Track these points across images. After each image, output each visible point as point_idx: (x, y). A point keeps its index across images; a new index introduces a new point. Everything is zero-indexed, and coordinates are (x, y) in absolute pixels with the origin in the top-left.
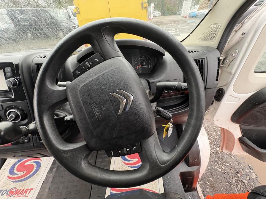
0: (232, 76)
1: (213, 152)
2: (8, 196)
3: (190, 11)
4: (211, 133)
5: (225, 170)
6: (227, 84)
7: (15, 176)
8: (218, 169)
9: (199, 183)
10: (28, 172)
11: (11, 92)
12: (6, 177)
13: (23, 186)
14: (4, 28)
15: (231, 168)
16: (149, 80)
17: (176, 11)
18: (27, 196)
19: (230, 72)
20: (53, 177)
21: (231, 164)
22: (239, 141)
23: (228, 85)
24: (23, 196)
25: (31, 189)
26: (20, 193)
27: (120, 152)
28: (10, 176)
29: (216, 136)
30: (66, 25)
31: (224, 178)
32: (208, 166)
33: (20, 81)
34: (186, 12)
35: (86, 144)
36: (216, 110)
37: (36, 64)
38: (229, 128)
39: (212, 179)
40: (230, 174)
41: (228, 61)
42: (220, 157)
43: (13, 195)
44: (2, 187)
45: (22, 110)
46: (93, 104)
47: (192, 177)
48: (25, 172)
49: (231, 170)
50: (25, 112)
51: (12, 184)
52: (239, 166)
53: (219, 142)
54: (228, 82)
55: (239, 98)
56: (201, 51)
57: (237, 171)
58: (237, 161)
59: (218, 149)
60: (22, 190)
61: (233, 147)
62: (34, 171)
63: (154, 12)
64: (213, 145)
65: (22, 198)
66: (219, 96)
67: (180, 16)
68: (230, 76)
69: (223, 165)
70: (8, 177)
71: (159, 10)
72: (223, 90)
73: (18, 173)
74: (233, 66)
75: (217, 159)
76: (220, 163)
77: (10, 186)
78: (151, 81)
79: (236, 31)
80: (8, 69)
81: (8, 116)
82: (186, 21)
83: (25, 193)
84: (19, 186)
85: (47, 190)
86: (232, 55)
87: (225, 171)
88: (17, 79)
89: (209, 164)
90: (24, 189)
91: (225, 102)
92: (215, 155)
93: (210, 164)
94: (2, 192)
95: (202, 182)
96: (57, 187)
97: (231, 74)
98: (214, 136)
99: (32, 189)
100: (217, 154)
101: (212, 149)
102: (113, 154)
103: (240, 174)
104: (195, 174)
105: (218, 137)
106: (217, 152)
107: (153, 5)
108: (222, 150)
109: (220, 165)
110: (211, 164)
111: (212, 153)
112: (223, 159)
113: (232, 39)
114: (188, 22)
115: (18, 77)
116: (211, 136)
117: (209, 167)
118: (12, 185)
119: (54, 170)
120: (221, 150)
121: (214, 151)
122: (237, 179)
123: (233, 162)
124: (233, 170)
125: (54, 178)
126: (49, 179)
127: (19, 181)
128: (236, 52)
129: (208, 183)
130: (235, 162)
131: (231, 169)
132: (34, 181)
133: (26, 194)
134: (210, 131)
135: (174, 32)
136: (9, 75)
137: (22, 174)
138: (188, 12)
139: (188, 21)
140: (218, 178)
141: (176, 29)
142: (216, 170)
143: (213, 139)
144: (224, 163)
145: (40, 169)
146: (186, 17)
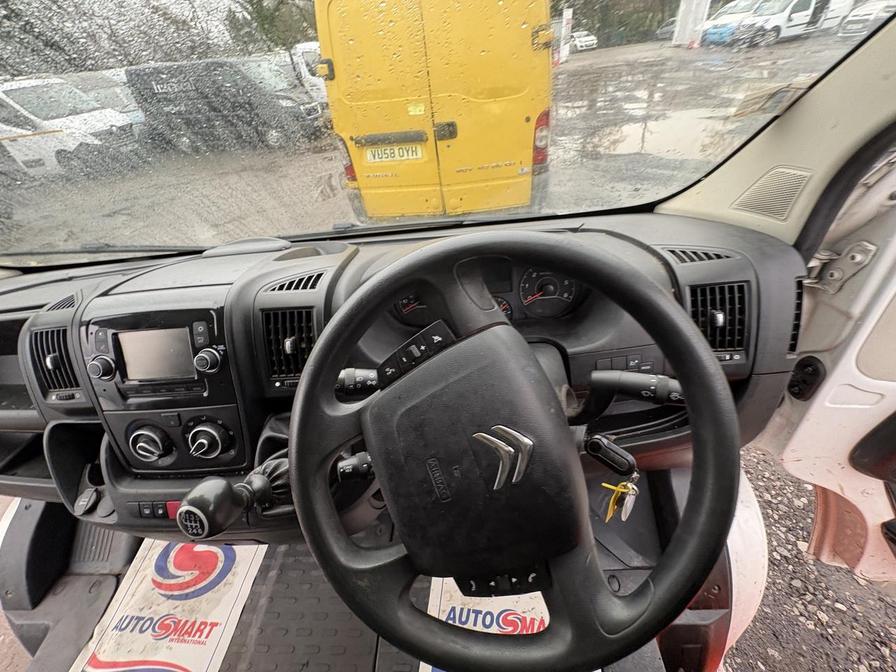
0: (851, 324)
1: (785, 557)
2: (157, 638)
3: (708, 25)
4: (778, 483)
5: (831, 627)
6: (836, 347)
7: (173, 581)
8: (802, 619)
9: (725, 662)
10: (203, 573)
11: (204, 382)
12: (148, 583)
13: (192, 611)
14: (119, 125)
15: (856, 620)
16: (564, 344)
17: (653, 28)
18: (203, 643)
19: (844, 308)
20: (269, 595)
21: (855, 606)
22: (885, 535)
23: (838, 349)
24: (194, 642)
25: (214, 625)
26: (186, 632)
27: (493, 584)
28: (159, 579)
29: (799, 497)
30: (289, 104)
31: (824, 657)
32: (763, 604)
33: (225, 356)
34: (690, 26)
35: (406, 556)
36: (792, 427)
37: (262, 310)
38: (842, 489)
39: (777, 654)
40: (850, 644)
41: (837, 275)
42: (812, 576)
43: (168, 636)
44: (141, 610)
45: (224, 428)
46: (430, 461)
47: (699, 646)
48: (196, 573)
49: (853, 628)
50: (231, 433)
51: (164, 602)
52: (886, 619)
53: (809, 520)
54: (839, 340)
55: (882, 395)
56: (739, 257)
57: (879, 636)
58: (880, 599)
59: (803, 546)
60: (189, 624)
61: (862, 553)
62: (217, 571)
63: (572, 37)
64: (784, 529)
65: (192, 646)
66: (804, 382)
67: (668, 44)
68: (844, 326)
69: (824, 608)
70: (154, 581)
71: (590, 30)
72: (819, 365)
73: (179, 573)
74: (856, 293)
75: (797, 583)
76: (809, 597)
77: (160, 608)
78: (572, 349)
79: (869, 187)
80: (200, 327)
81: (193, 442)
82: (692, 62)
83: (198, 634)
84: (180, 610)
85: (254, 632)
86: (853, 258)
87: (830, 630)
88: (218, 351)
89: (765, 596)
90: (194, 623)
91: (828, 404)
92: (791, 567)
93: (770, 598)
94: (141, 622)
95: (739, 661)
96: (283, 629)
97: (848, 316)
98: (789, 495)
99: (216, 624)
100: (801, 565)
101: (779, 545)
102: (474, 589)
103: (891, 649)
104: (712, 634)
105: (804, 500)
106: (799, 555)
107: (568, 14)
108: (817, 554)
109: (810, 607)
110: (773, 597)
111: (779, 558)
112: (823, 585)
113: (852, 211)
114: (700, 64)
115: (221, 347)
116: (778, 495)
117: (767, 610)
118: (165, 607)
119: (273, 574)
120: (814, 554)
121: (786, 553)
122: (877, 664)
123: (863, 602)
124: (864, 630)
125: (271, 599)
126: (258, 601)
127: (181, 595)
128: (865, 252)
129: (763, 667)
130: (872, 603)
131: (855, 624)
132: (219, 601)
133: (200, 637)
134: (772, 477)
135: (645, 105)
136: (202, 341)
137: (188, 578)
138: (699, 28)
139: (697, 61)
140: (800, 654)
141: (651, 95)
142: (792, 622)
143: (785, 509)
144: (827, 602)
145: (233, 570)
146: (690, 48)
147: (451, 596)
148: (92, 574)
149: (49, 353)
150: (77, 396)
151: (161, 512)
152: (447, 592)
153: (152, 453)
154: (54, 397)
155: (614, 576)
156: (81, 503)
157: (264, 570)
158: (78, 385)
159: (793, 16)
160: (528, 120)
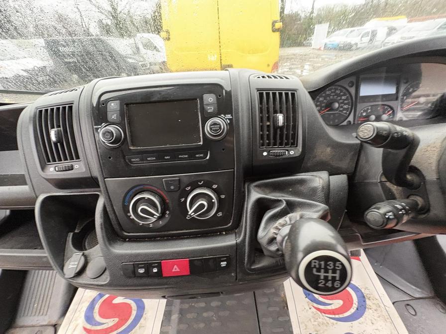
3: (327, 41)
7: (99, 327)
12: (80, 330)
17: (302, 41)
30: (133, 61)
33: (230, 124)
37: (257, 90)
48: (116, 320)
62: (132, 317)
67: (310, 48)
73: (104, 321)
80: (210, 98)
82: (321, 55)
88: (226, 119)
114: (325, 56)
115: (229, 116)
119: (175, 317)
136: (212, 110)
137: (110, 325)
138: (322, 41)
145: (144, 315)
146: (319, 49)
147: (306, 325)
148: (33, 326)
149: (53, 127)
150: (76, 166)
151: (155, 270)
152: (302, 323)
153: (152, 215)
154: (52, 169)
155: (408, 305)
156: (71, 266)
157: (168, 314)
158: (78, 157)
159: (362, 39)
160: (269, 65)
